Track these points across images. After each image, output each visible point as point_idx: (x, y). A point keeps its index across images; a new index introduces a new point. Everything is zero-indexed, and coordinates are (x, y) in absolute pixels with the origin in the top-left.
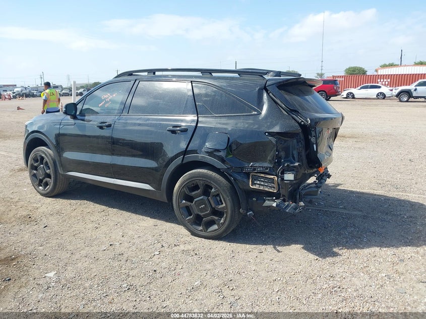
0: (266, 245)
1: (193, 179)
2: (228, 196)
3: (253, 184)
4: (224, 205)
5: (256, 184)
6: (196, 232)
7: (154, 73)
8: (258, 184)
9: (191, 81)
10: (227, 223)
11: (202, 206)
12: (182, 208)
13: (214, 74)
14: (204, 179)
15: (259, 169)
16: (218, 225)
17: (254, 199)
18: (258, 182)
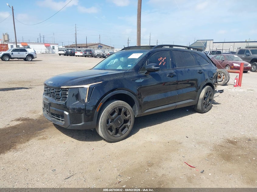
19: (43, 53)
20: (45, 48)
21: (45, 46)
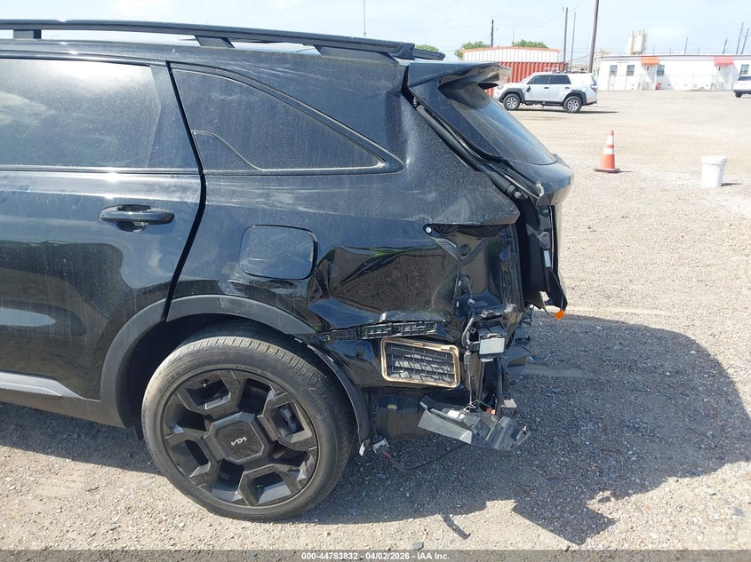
0: (423, 516)
1: (207, 368)
2: (320, 412)
3: (392, 369)
4: (307, 433)
5: (401, 368)
6: (224, 505)
7: (37, 35)
8: (406, 369)
9: (168, 63)
10: (318, 479)
11: (239, 441)
12: (176, 448)
13: (238, 45)
14: (242, 367)
15: (407, 329)
16: (291, 485)
17: (393, 407)
18: (406, 364)
19: (702, 90)
20: (715, 70)
21: (716, 65)
